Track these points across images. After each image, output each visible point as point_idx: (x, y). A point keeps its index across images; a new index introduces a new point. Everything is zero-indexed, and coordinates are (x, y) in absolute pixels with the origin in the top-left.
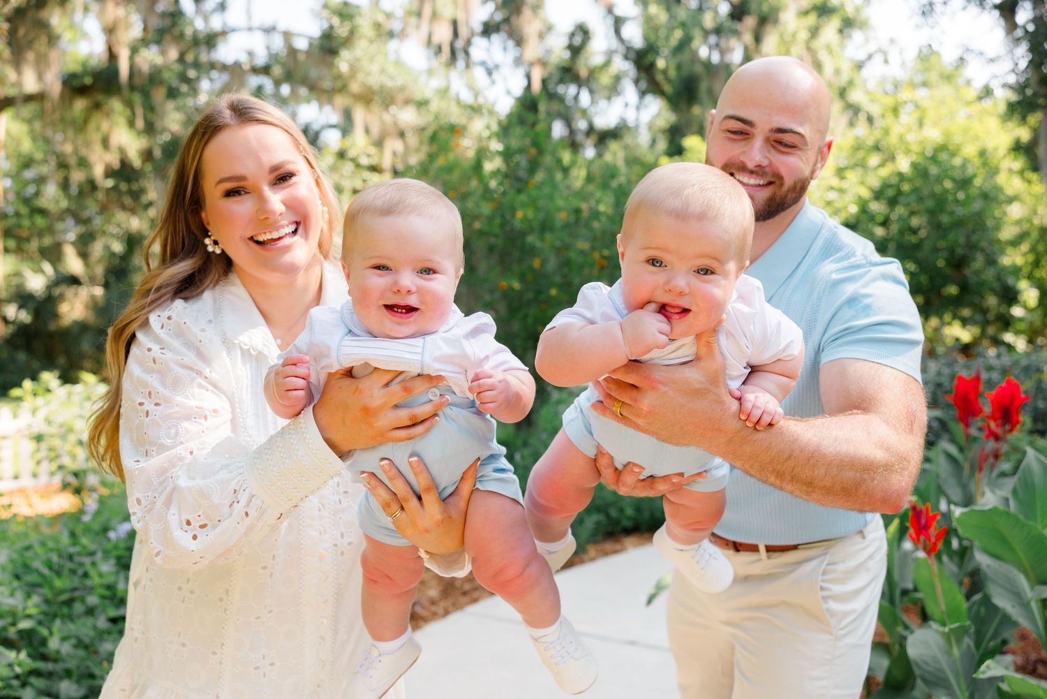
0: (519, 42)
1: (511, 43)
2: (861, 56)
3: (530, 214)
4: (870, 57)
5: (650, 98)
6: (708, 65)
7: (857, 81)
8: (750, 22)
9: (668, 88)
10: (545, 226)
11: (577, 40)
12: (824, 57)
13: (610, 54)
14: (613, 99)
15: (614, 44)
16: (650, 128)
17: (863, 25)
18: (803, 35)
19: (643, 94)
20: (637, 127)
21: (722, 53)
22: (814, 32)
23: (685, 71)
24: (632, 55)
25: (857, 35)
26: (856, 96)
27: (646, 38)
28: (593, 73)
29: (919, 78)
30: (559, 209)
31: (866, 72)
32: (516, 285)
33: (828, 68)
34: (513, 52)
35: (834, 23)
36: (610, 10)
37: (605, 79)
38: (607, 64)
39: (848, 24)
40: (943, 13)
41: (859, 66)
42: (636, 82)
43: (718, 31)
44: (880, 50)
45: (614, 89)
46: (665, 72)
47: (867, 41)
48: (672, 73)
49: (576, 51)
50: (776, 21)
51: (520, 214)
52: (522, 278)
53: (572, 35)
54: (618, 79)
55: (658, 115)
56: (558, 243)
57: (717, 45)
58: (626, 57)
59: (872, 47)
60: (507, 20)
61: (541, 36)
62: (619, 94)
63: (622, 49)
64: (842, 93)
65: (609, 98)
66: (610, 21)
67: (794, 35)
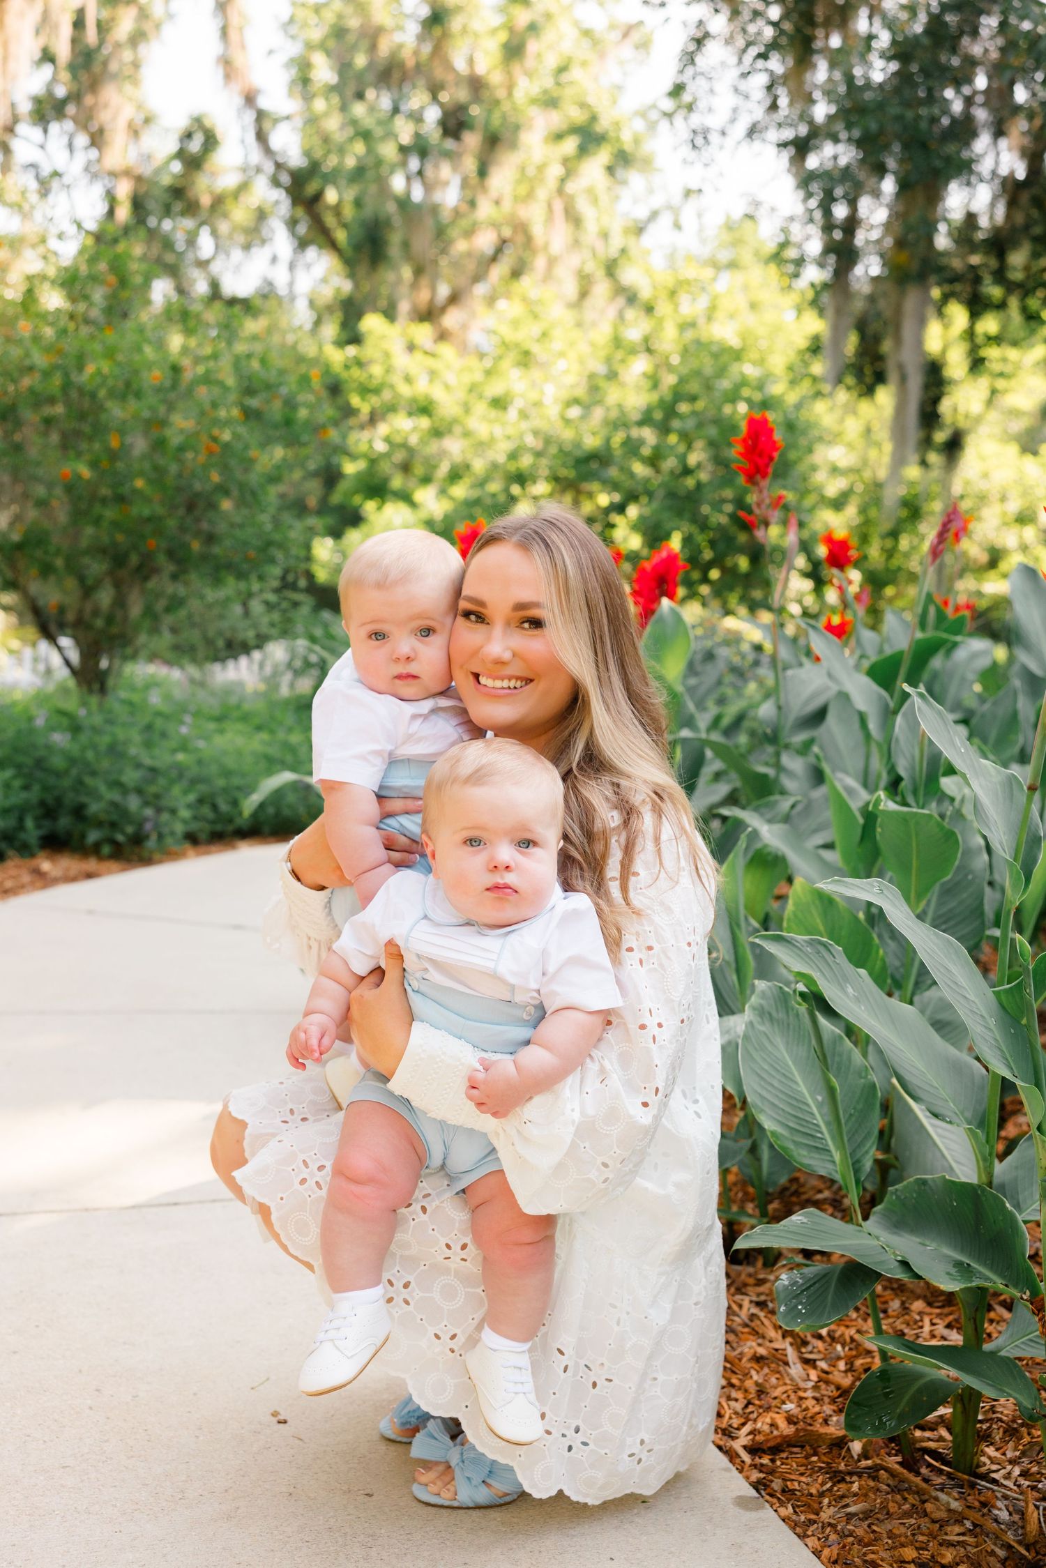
0: (97, 139)
1: (82, 140)
2: (642, 213)
3: (106, 367)
4: (654, 215)
5: (312, 253)
6: (404, 203)
7: (633, 252)
8: (472, 140)
9: (341, 236)
10: (128, 389)
11: (195, 146)
12: (584, 207)
13: (249, 173)
14: (254, 250)
15: (256, 156)
16: (312, 303)
17: (647, 164)
18: (556, 170)
19: (302, 244)
20: (292, 298)
21: (428, 188)
22: (570, 167)
23: (368, 211)
24: (285, 179)
25: (635, 179)
26: (630, 275)
27: (307, 153)
28: (219, 202)
29: (724, 256)
30: (150, 366)
31: (647, 240)
32: (85, 472)
33: (591, 227)
34: (84, 155)
35: (603, 156)
36: (250, 99)
37: (240, 214)
38: (243, 187)
39: (623, 159)
40: (721, 148)
41: (639, 230)
42: (292, 223)
43: (421, 148)
44: (670, 207)
45: (254, 234)
46: (337, 210)
47: (651, 191)
48: (348, 212)
49: (193, 163)
50: (513, 145)
51: (90, 369)
52: (94, 465)
53: (188, 135)
54: (261, 215)
55: (324, 280)
56: (146, 414)
57: (420, 173)
58: (276, 182)
59: (657, 201)
60: (75, 97)
61: (134, 132)
62: (263, 242)
63: (269, 167)
64: (611, 268)
65: (247, 247)
66: (250, 116)
67: (541, 168)
